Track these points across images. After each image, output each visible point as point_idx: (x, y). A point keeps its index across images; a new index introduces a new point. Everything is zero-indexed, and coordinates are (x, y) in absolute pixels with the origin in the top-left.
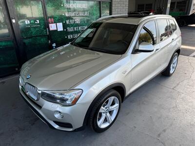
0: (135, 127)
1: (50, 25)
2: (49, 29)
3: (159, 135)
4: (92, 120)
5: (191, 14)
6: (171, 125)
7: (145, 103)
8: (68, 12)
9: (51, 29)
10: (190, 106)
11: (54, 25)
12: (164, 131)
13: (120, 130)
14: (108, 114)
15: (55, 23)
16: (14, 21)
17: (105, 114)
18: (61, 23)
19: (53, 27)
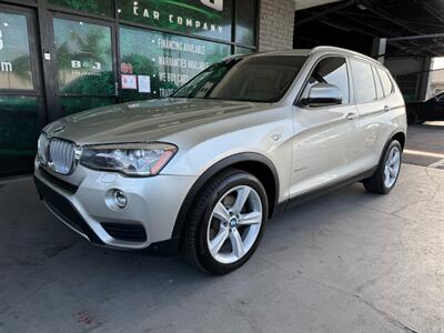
0: (300, 272)
1: (124, 77)
2: (120, 85)
3: (359, 289)
4: (194, 229)
5: (427, 99)
6: (389, 272)
7: (326, 232)
8: (165, 56)
9: (125, 86)
10: (432, 243)
11: (133, 78)
12: (373, 282)
13: (262, 276)
14: (236, 233)
15: (134, 73)
16: (47, 56)
17: (227, 228)
18: (148, 78)
19: (128, 82)
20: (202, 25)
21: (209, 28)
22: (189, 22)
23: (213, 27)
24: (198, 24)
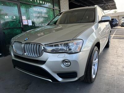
8: (35, 13)
15: (26, 19)
18: (31, 20)
19: (25, 22)
20: (45, 3)
21: (47, 4)
22: (41, 2)
23: (48, 3)
24: (44, 3)
